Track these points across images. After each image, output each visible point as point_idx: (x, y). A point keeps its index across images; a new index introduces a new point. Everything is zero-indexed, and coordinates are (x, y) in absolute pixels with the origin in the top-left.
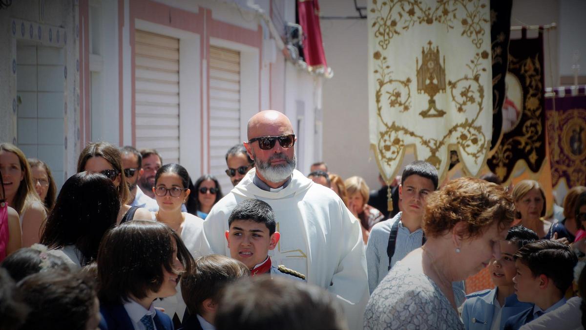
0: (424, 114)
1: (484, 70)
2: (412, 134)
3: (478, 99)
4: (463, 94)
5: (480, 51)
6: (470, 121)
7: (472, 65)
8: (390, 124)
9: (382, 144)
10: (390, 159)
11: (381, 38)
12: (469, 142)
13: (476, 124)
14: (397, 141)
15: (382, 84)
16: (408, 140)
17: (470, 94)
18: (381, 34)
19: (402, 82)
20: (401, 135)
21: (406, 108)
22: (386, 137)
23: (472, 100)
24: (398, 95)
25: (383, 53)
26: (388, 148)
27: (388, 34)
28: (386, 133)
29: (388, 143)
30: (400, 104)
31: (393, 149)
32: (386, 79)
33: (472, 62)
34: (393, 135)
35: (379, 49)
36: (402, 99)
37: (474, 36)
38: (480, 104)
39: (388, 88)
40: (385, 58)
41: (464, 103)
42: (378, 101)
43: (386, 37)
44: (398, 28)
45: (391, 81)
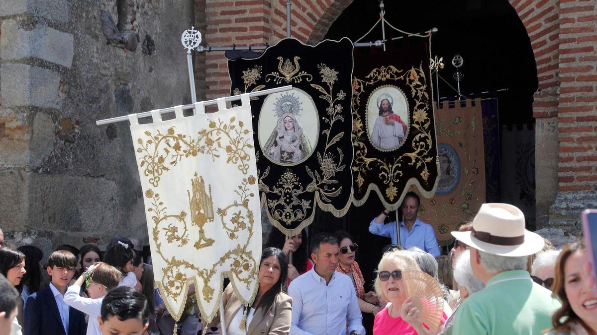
0: (197, 246)
1: (252, 195)
2: (192, 267)
3: (248, 225)
4: (234, 220)
5: (247, 177)
6: (242, 247)
7: (240, 191)
8: (170, 261)
9: (166, 281)
10: (176, 295)
11: (151, 176)
12: (241, 268)
13: (248, 250)
14: (179, 276)
15: (157, 221)
16: (189, 273)
17: (241, 220)
18: (150, 172)
19: (177, 217)
20: (182, 269)
21: (185, 242)
22: (169, 273)
23: (243, 225)
24: (174, 230)
25: (155, 191)
26: (172, 284)
27: (157, 171)
28: (168, 269)
29: (172, 279)
30: (178, 239)
31: (177, 284)
32: (162, 216)
33: (240, 188)
34: (175, 270)
35: (151, 187)
36: (180, 233)
37: (239, 162)
38: (250, 230)
39: (164, 224)
40: (157, 195)
41: (236, 230)
42: (156, 239)
43: (156, 174)
44: (166, 164)
45: (166, 217)
